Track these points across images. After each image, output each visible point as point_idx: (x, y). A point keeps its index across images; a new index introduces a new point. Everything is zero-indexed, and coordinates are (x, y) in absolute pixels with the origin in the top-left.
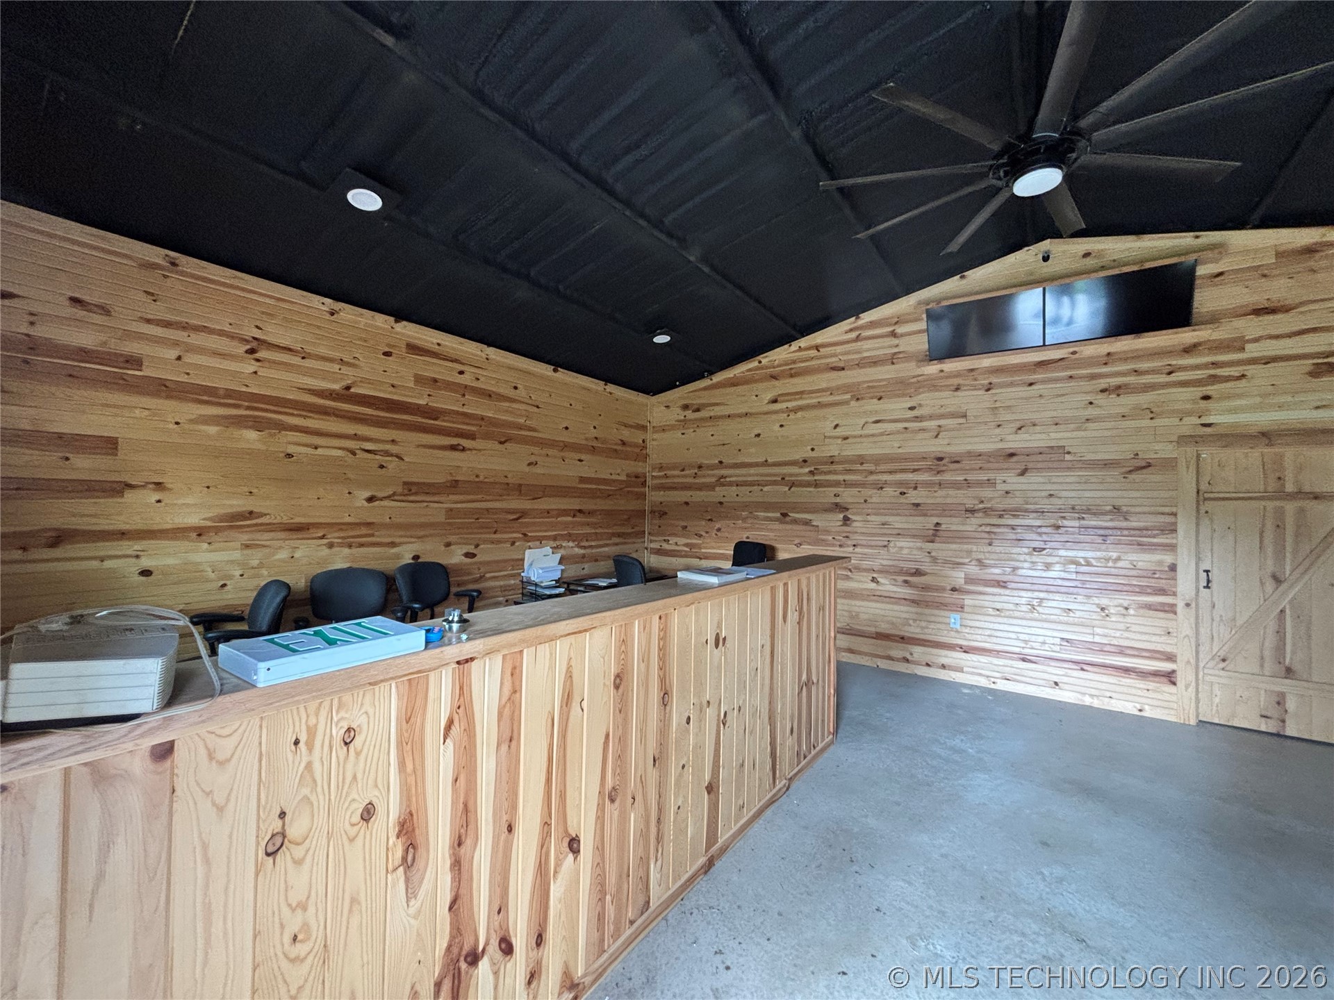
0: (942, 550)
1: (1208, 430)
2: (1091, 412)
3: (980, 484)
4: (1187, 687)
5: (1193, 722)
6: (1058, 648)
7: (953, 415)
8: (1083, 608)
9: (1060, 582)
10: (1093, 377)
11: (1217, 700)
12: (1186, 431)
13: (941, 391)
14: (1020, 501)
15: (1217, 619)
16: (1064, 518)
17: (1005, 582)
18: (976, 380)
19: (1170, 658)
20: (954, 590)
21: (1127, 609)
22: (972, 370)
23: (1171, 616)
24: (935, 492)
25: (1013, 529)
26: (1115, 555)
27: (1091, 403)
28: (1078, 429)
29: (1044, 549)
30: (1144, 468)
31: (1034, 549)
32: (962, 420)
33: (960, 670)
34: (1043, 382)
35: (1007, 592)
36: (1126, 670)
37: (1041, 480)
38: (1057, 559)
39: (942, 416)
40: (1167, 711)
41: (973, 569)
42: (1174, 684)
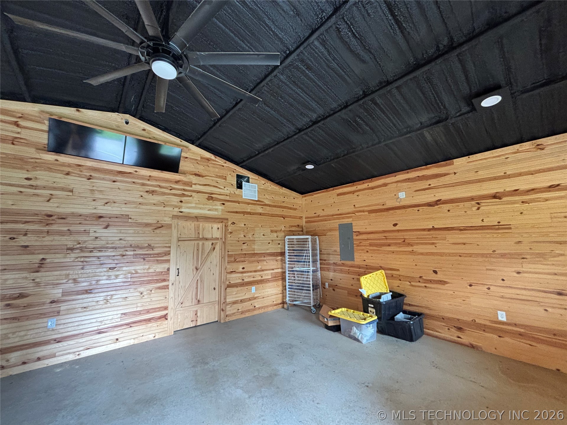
0: (42, 276)
1: (181, 214)
2: (141, 200)
3: (78, 233)
4: (171, 319)
5: (173, 333)
7: (63, 189)
8: (132, 294)
9: (122, 284)
10: (143, 185)
11: (179, 320)
12: (175, 214)
13: (54, 172)
14: (104, 242)
15: (180, 287)
16: (127, 250)
17: (91, 290)
18: (81, 171)
19: (166, 308)
20: (53, 302)
21: (151, 291)
23: (167, 290)
25: (99, 258)
26: (147, 267)
27: (142, 196)
28: (136, 208)
29: (115, 268)
30: (160, 227)
31: (110, 268)
32: (70, 194)
33: (54, 356)
34: (121, 181)
36: (149, 320)
37: (116, 231)
38: (121, 272)
39: (55, 189)
40: (164, 333)
42: (167, 319)
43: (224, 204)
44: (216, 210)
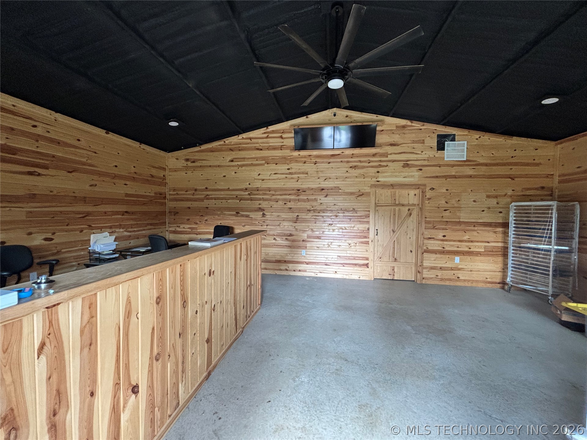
0: (299, 225)
1: (378, 183)
2: (347, 175)
3: (312, 200)
4: (371, 268)
5: (373, 279)
6: (336, 259)
7: (303, 173)
8: (344, 244)
9: (337, 236)
10: (348, 162)
11: (378, 271)
12: (373, 183)
13: (298, 163)
14: (325, 207)
15: (379, 245)
16: (339, 213)
17: (320, 237)
18: (311, 159)
19: (367, 259)
20: (303, 241)
21: (356, 244)
22: (310, 156)
23: (368, 245)
24: (297, 203)
25: (323, 217)
26: (353, 225)
27: (347, 171)
28: (343, 181)
29: (333, 224)
30: (361, 195)
31: (329, 224)
32: (306, 175)
33: (305, 271)
34: (334, 162)
35: (321, 240)
36: (356, 265)
37: (331, 199)
38: (336, 228)
39: (300, 173)
40: (366, 277)
41: (310, 233)
42: (368, 267)
43: (421, 170)
44: (412, 176)
